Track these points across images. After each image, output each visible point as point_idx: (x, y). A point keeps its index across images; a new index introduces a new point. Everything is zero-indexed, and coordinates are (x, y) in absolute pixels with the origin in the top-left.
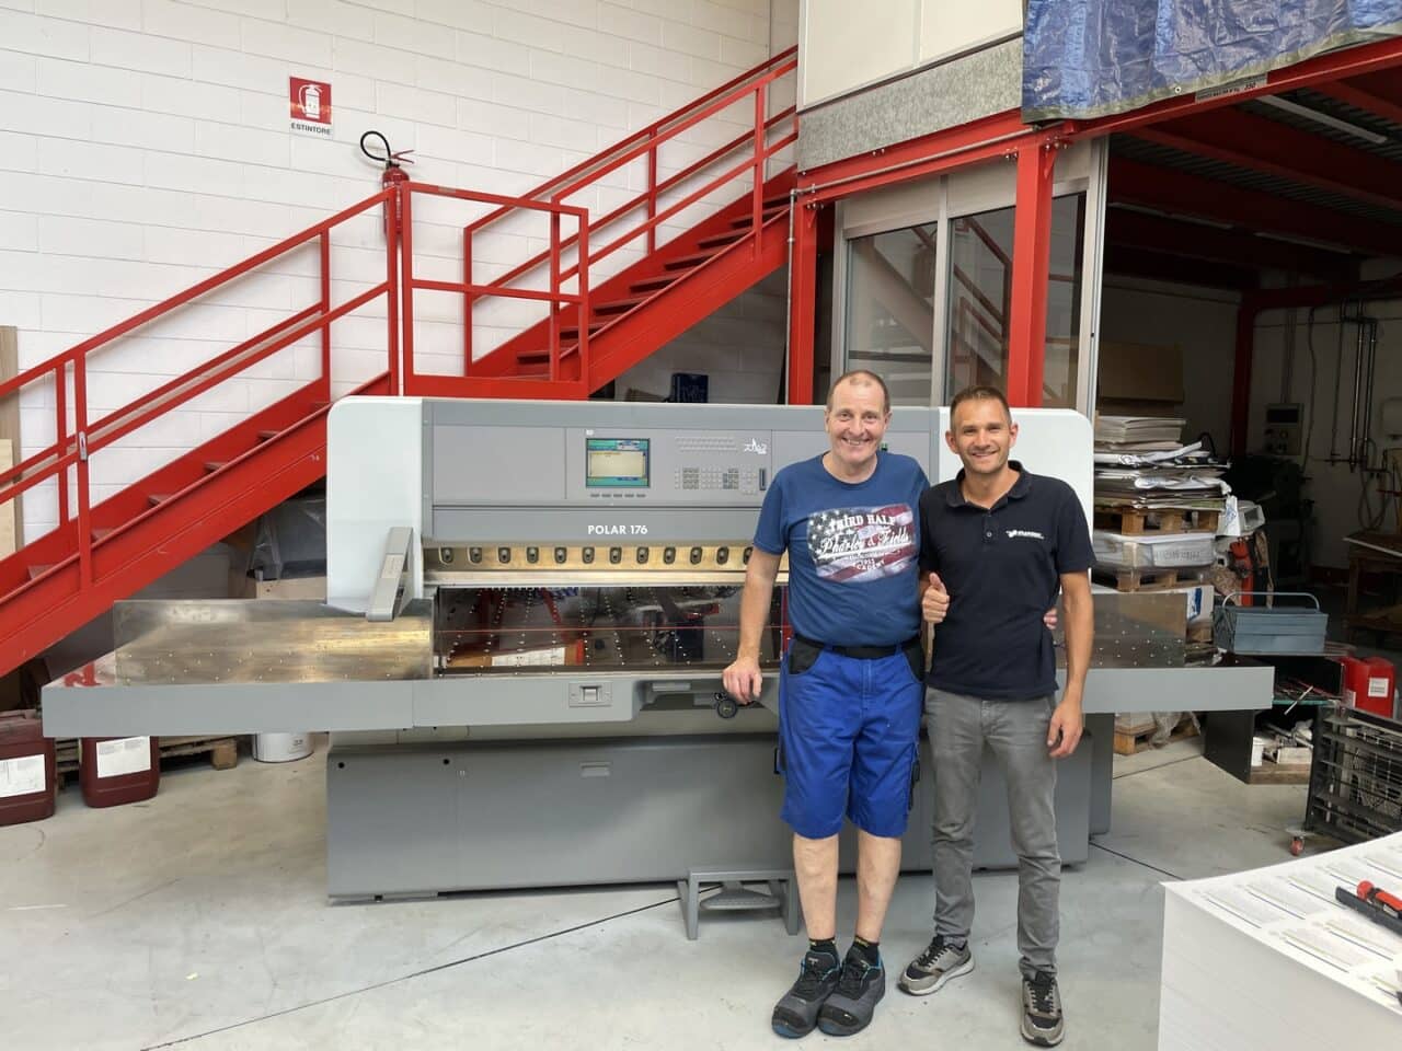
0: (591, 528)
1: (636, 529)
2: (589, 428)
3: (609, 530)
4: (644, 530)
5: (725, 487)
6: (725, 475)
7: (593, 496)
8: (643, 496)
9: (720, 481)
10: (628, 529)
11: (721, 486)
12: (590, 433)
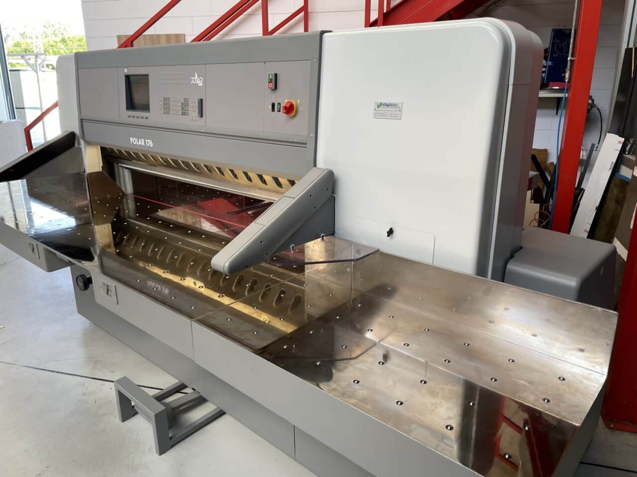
0: (132, 139)
1: (148, 142)
2: (126, 67)
3: (138, 142)
4: (150, 143)
5: (183, 114)
6: (182, 103)
7: (129, 116)
8: (147, 118)
9: (180, 109)
10: (145, 142)
11: (180, 113)
12: (126, 71)
